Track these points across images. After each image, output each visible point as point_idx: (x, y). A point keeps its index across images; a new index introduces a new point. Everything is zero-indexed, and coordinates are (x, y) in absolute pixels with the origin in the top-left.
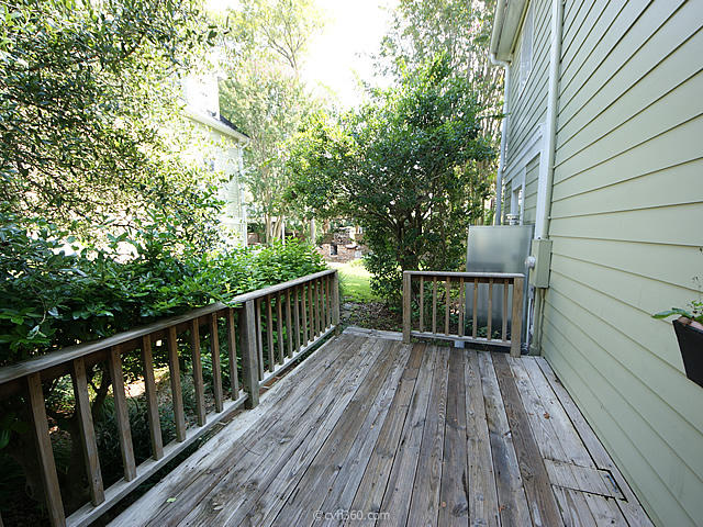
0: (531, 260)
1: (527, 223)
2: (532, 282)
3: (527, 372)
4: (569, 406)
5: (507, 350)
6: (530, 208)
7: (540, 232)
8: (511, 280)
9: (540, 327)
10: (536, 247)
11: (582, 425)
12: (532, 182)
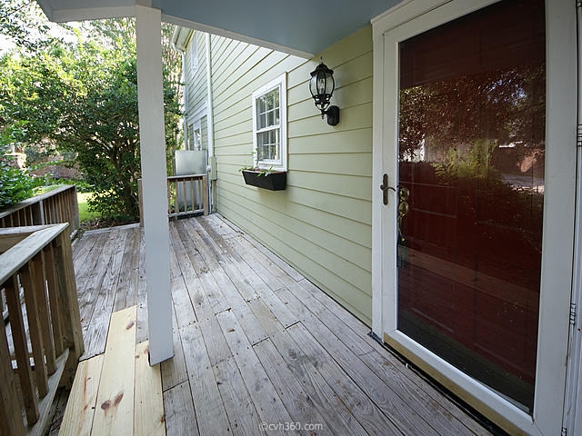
0: (209, 167)
1: (204, 149)
2: (210, 178)
3: (213, 220)
4: (228, 222)
5: (202, 214)
6: (205, 142)
7: (211, 154)
8: (201, 177)
9: (215, 200)
10: (210, 160)
11: (233, 226)
12: (205, 128)
